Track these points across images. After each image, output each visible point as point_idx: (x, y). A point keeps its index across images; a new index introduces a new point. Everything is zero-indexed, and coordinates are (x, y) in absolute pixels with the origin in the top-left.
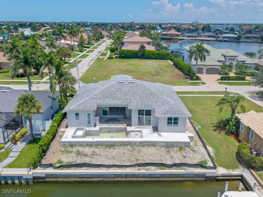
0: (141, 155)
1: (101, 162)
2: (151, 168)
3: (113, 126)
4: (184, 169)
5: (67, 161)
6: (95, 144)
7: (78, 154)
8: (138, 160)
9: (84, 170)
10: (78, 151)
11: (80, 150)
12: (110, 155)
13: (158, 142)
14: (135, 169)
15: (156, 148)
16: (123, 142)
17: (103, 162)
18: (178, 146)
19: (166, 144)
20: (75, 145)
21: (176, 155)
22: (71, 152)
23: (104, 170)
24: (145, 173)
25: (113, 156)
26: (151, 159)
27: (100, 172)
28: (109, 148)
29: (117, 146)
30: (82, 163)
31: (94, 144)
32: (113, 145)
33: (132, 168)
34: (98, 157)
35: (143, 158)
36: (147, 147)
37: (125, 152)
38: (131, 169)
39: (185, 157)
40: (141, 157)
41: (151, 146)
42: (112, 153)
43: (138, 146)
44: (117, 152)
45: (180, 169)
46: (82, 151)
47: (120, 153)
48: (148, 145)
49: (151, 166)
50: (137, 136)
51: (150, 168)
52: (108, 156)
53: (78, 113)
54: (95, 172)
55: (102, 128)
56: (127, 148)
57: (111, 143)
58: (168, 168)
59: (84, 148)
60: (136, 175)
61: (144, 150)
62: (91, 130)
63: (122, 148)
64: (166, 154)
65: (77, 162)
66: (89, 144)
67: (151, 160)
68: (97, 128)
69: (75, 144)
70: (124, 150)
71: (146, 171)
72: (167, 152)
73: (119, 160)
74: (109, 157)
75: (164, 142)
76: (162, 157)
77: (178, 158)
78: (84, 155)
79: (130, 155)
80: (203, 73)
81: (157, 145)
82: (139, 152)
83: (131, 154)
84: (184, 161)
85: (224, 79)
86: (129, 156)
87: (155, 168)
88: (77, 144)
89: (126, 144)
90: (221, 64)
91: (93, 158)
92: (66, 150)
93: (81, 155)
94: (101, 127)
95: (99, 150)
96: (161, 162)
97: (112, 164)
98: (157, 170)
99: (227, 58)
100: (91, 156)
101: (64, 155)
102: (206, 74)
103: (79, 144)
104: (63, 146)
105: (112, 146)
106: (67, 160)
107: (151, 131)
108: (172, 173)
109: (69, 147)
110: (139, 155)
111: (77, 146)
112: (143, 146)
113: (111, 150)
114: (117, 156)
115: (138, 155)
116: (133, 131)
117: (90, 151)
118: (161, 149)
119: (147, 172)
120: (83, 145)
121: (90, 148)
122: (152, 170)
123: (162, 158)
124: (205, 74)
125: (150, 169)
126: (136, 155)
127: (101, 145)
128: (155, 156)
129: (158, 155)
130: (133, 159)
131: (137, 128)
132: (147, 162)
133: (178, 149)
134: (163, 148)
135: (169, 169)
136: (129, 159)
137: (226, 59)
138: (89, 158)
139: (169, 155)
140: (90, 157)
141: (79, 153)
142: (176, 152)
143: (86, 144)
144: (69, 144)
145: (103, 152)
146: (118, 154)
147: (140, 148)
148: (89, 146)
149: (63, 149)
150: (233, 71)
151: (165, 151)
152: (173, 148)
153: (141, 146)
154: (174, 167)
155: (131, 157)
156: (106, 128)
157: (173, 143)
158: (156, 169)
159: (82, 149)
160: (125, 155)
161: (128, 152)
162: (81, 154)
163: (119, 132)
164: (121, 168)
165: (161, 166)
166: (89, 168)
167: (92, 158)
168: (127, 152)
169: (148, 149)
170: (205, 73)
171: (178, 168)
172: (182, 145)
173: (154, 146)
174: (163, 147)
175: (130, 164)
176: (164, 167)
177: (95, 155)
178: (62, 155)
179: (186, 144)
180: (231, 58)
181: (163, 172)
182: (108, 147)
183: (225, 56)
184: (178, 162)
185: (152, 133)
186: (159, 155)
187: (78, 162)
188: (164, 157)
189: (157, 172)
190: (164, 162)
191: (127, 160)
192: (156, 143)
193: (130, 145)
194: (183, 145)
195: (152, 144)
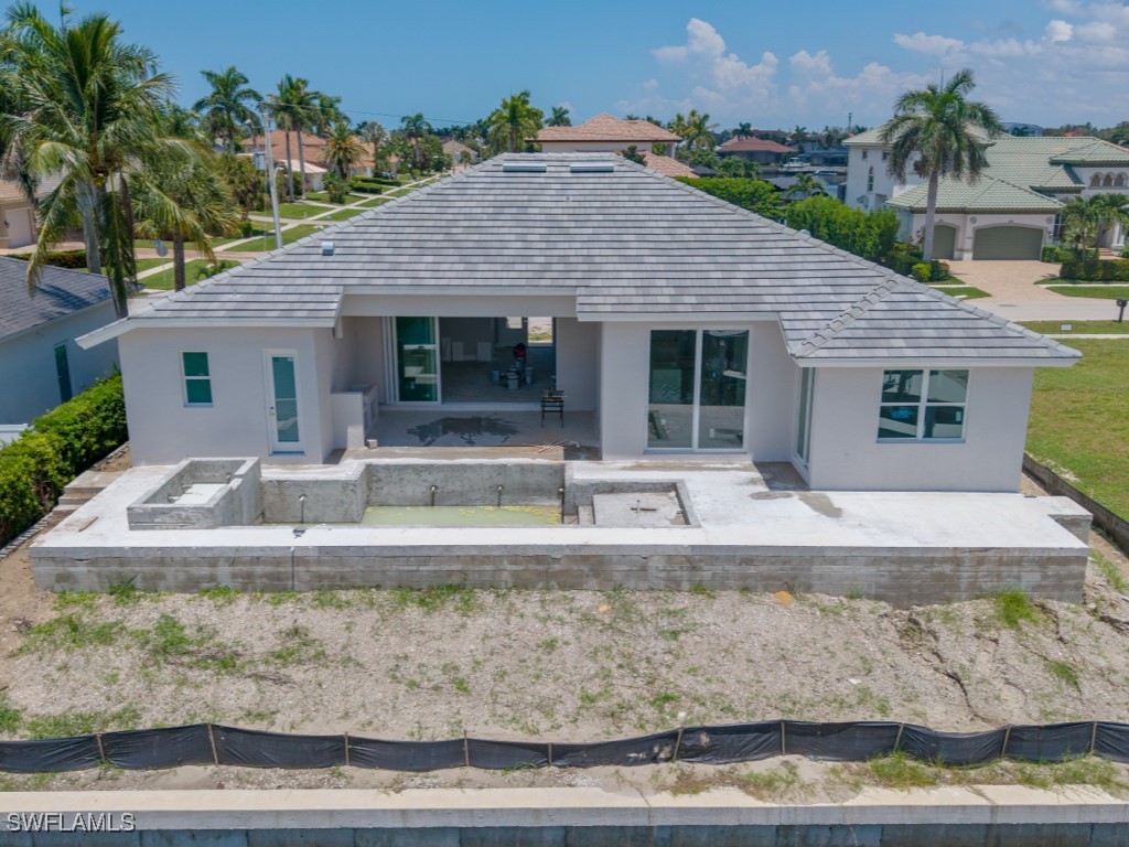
0: (694, 661)
1: (346, 715)
2: (792, 769)
3: (466, 455)
4: (1105, 782)
5: (56, 710)
6: (314, 569)
7: (165, 651)
8: (667, 698)
9: (187, 787)
10: (169, 624)
11: (184, 621)
12: (435, 662)
13: (827, 554)
14: (655, 777)
15: (813, 605)
16: (539, 559)
17: (363, 717)
18: (987, 585)
19: (894, 567)
20: (153, 585)
21: (983, 658)
22: (105, 636)
23: (365, 785)
24: (745, 821)
25: (456, 668)
26: (781, 688)
27: (331, 813)
28: (422, 602)
29: (492, 586)
30: (179, 724)
31: (301, 569)
32: (455, 580)
33: (625, 771)
34: (324, 674)
35: (715, 687)
36: (736, 596)
37: (557, 632)
38: (613, 781)
39: (1067, 673)
40: (693, 671)
41: (766, 589)
42: (446, 645)
43: (662, 584)
44: (486, 637)
45: (1059, 781)
46: (200, 629)
47: (515, 645)
48: (745, 577)
49: (791, 750)
50: (645, 517)
51: (783, 772)
52: (409, 670)
53: (204, 356)
54: (278, 813)
55: (387, 467)
56: (576, 604)
57: (446, 568)
58: (948, 774)
59: (219, 608)
60: (666, 835)
61: (709, 618)
62: (296, 484)
63: (529, 603)
64: (903, 648)
65: (137, 716)
66: (265, 575)
67: (784, 697)
68: (349, 469)
69: (148, 569)
70: (549, 617)
71: (749, 802)
72: (904, 634)
73: (503, 699)
74: (417, 678)
75: (875, 557)
76: (877, 672)
77: (1008, 682)
78: (213, 657)
79: (601, 657)
80: (956, 254)
81: (821, 577)
82: (675, 634)
83: (608, 649)
84: (1068, 709)
85: (1082, 273)
86: (592, 668)
87: (833, 771)
88: (164, 570)
89: (562, 572)
90: (1055, 203)
91: (279, 681)
92: (70, 621)
93: (186, 659)
94: (375, 461)
95: (341, 618)
96: (878, 718)
97: (441, 733)
98: (856, 787)
99: (1086, 175)
100: (272, 669)
101: (47, 657)
102: (974, 259)
103: (182, 576)
104: (58, 587)
105: (450, 587)
106: (54, 702)
107: (753, 482)
108: (1001, 820)
109: (103, 599)
110: (677, 657)
111: (170, 590)
112: (698, 588)
113: (445, 618)
114: (489, 667)
115: (668, 658)
116: (613, 488)
117: (267, 626)
118: (853, 610)
119: (768, 810)
120: (212, 578)
121: (269, 607)
122: (809, 788)
123: (881, 685)
124: (968, 256)
125: (789, 783)
126: (648, 660)
127: (358, 581)
128: (816, 663)
129: (833, 655)
130: (628, 694)
131: (640, 467)
132: (753, 714)
133: (986, 608)
134: (865, 606)
135: (959, 782)
136: (594, 688)
137: (1076, 179)
138: (251, 686)
139: (927, 655)
140: (259, 677)
141: (169, 645)
142: (978, 637)
143: (237, 569)
144: (99, 575)
145: (375, 632)
146: (503, 655)
147: (683, 601)
148: (263, 591)
149: (46, 614)
150: (1115, 244)
151: (885, 623)
152: (949, 601)
153: (686, 585)
154: (1006, 763)
155: (607, 675)
156: (416, 469)
157: (944, 561)
158: (844, 782)
159: (203, 611)
160: (554, 655)
161: (583, 636)
162: (187, 653)
163: (513, 503)
164: (528, 774)
165: (886, 751)
166: (234, 769)
167: (274, 688)
168: (569, 637)
169: (746, 608)
170: (968, 251)
171: (1043, 771)
172: (1018, 578)
173: (790, 589)
174: (869, 597)
175: (603, 739)
176: (911, 763)
177: (300, 662)
178: (23, 662)
179: (1052, 570)
180: (1104, 171)
181: (910, 808)
182: (415, 594)
183: (1069, 166)
184: (1016, 711)
185: (758, 496)
186: (842, 657)
187: (145, 717)
188: (892, 672)
189: (862, 809)
190: (899, 715)
191: (571, 704)
192: (811, 561)
193: (593, 582)
194: (1031, 577)
195: (776, 569)
